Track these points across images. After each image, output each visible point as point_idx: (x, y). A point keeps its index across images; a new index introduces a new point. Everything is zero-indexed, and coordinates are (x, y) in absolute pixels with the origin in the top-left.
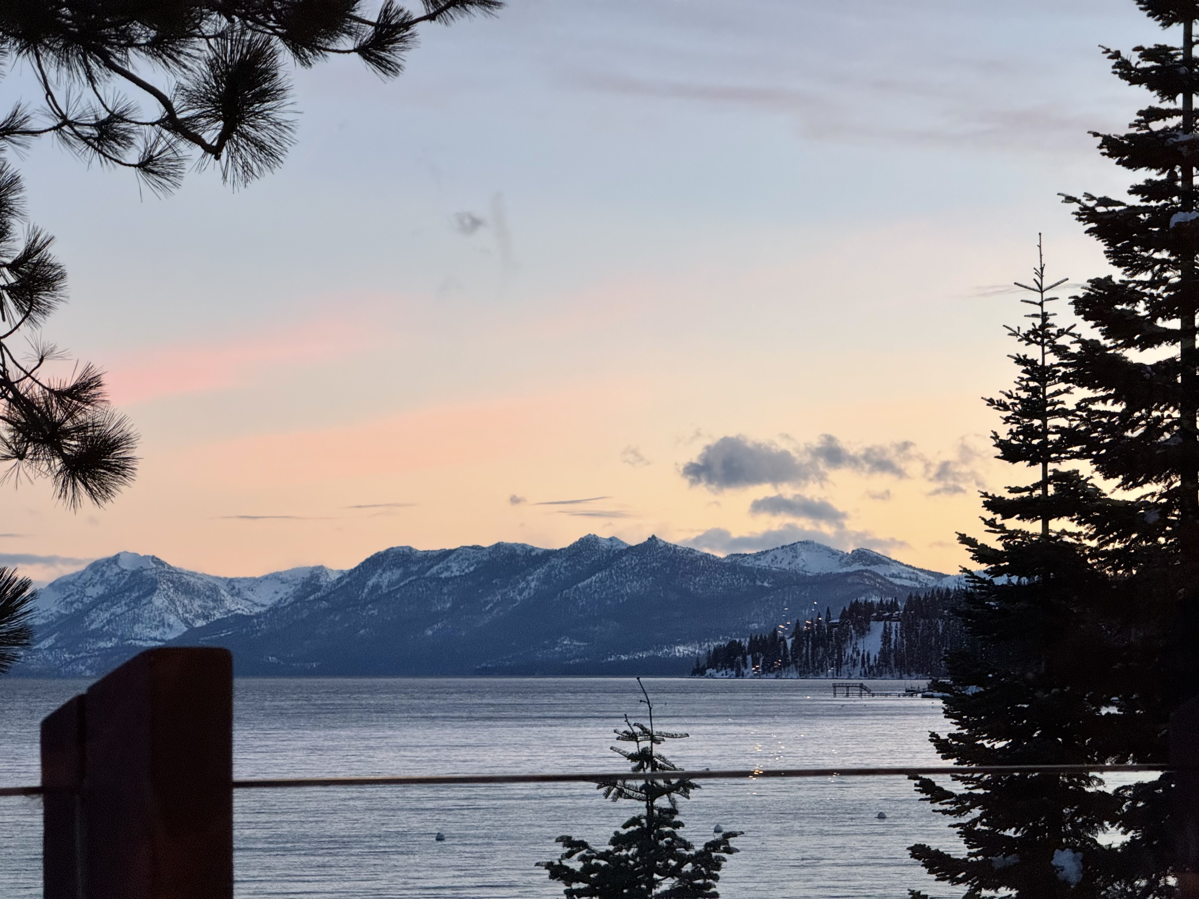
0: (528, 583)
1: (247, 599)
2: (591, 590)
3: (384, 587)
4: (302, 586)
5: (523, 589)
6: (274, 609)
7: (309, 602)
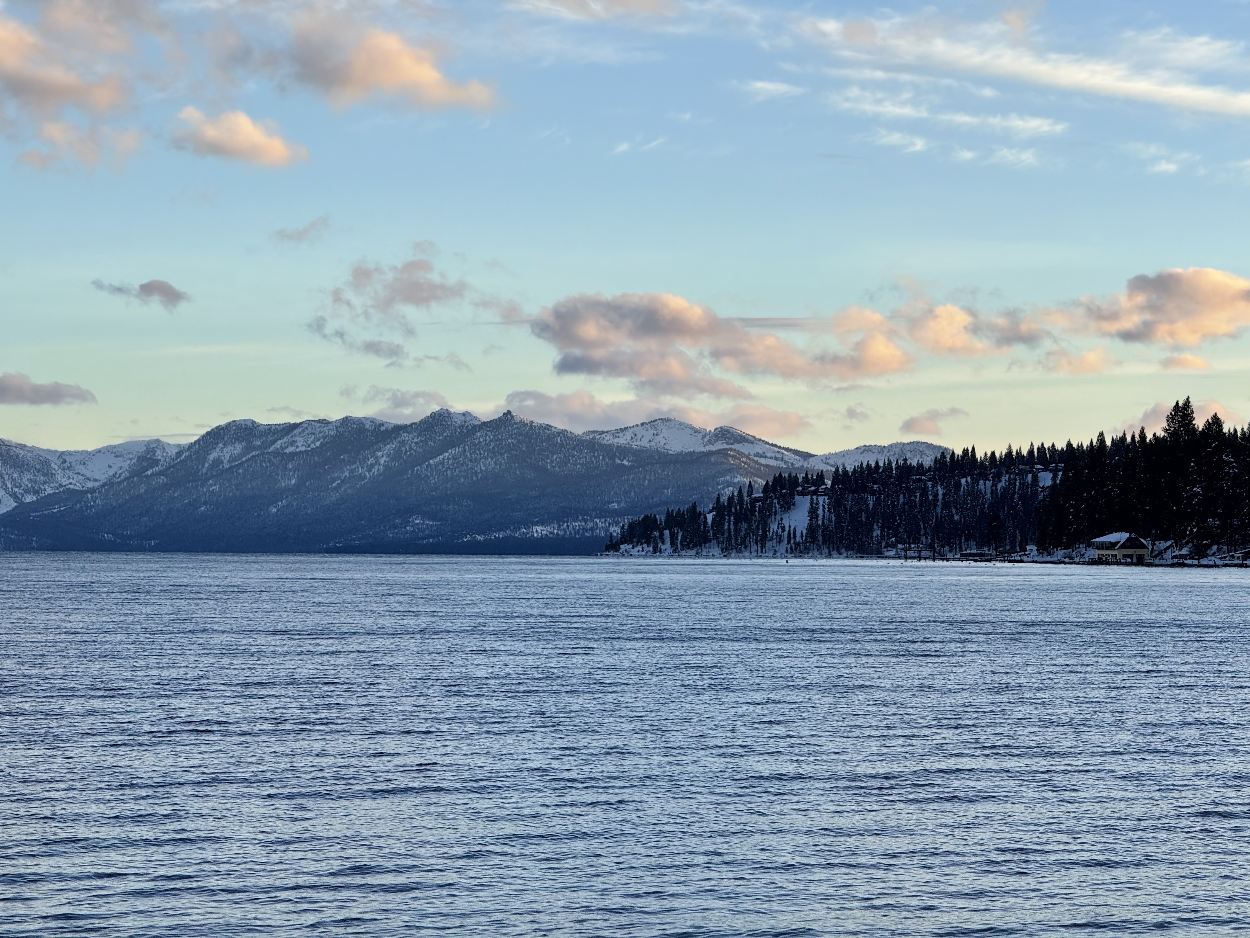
0: (377, 459)
1: (79, 473)
2: (443, 467)
3: (225, 461)
4: (137, 461)
5: (372, 466)
6: (109, 484)
7: (147, 476)
